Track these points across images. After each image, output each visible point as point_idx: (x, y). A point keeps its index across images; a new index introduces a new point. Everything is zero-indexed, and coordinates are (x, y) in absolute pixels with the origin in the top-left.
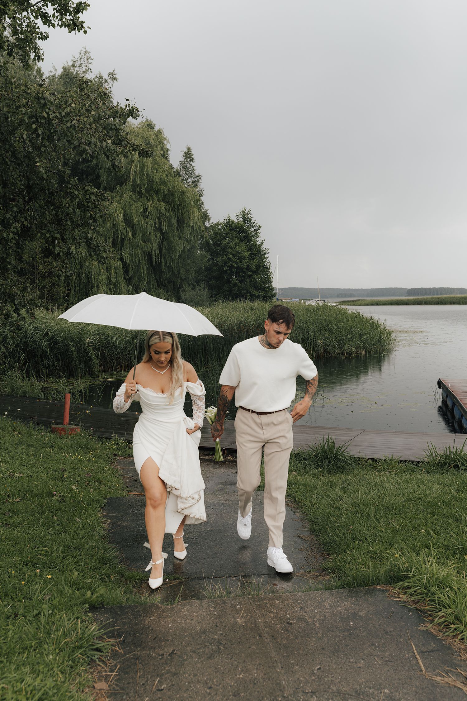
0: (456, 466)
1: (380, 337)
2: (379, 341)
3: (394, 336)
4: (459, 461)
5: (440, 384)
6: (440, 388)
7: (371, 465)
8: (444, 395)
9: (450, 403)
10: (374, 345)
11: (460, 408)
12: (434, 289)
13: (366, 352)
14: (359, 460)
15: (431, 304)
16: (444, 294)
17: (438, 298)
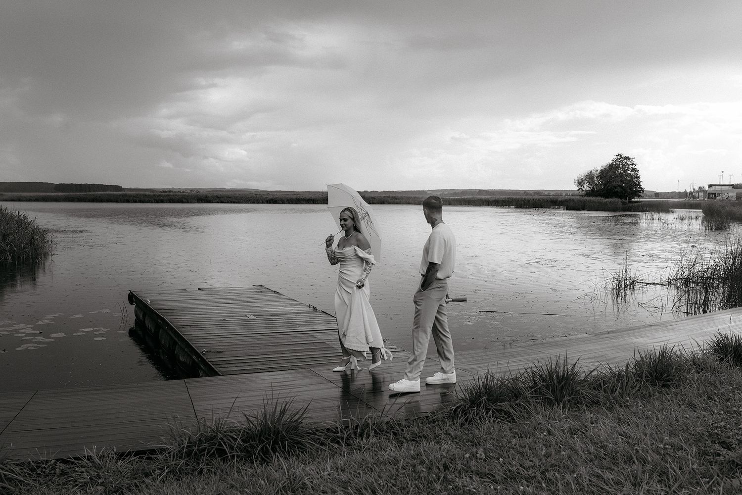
0: (221, 452)
1: (33, 238)
2: (32, 242)
3: (49, 237)
4: (224, 443)
5: (132, 298)
6: (132, 304)
7: (63, 473)
8: (138, 312)
9: (149, 324)
10: (24, 248)
11: (170, 333)
12: (86, 185)
13: (13, 258)
14: (38, 467)
15: (85, 201)
16: (97, 191)
17: (93, 195)
